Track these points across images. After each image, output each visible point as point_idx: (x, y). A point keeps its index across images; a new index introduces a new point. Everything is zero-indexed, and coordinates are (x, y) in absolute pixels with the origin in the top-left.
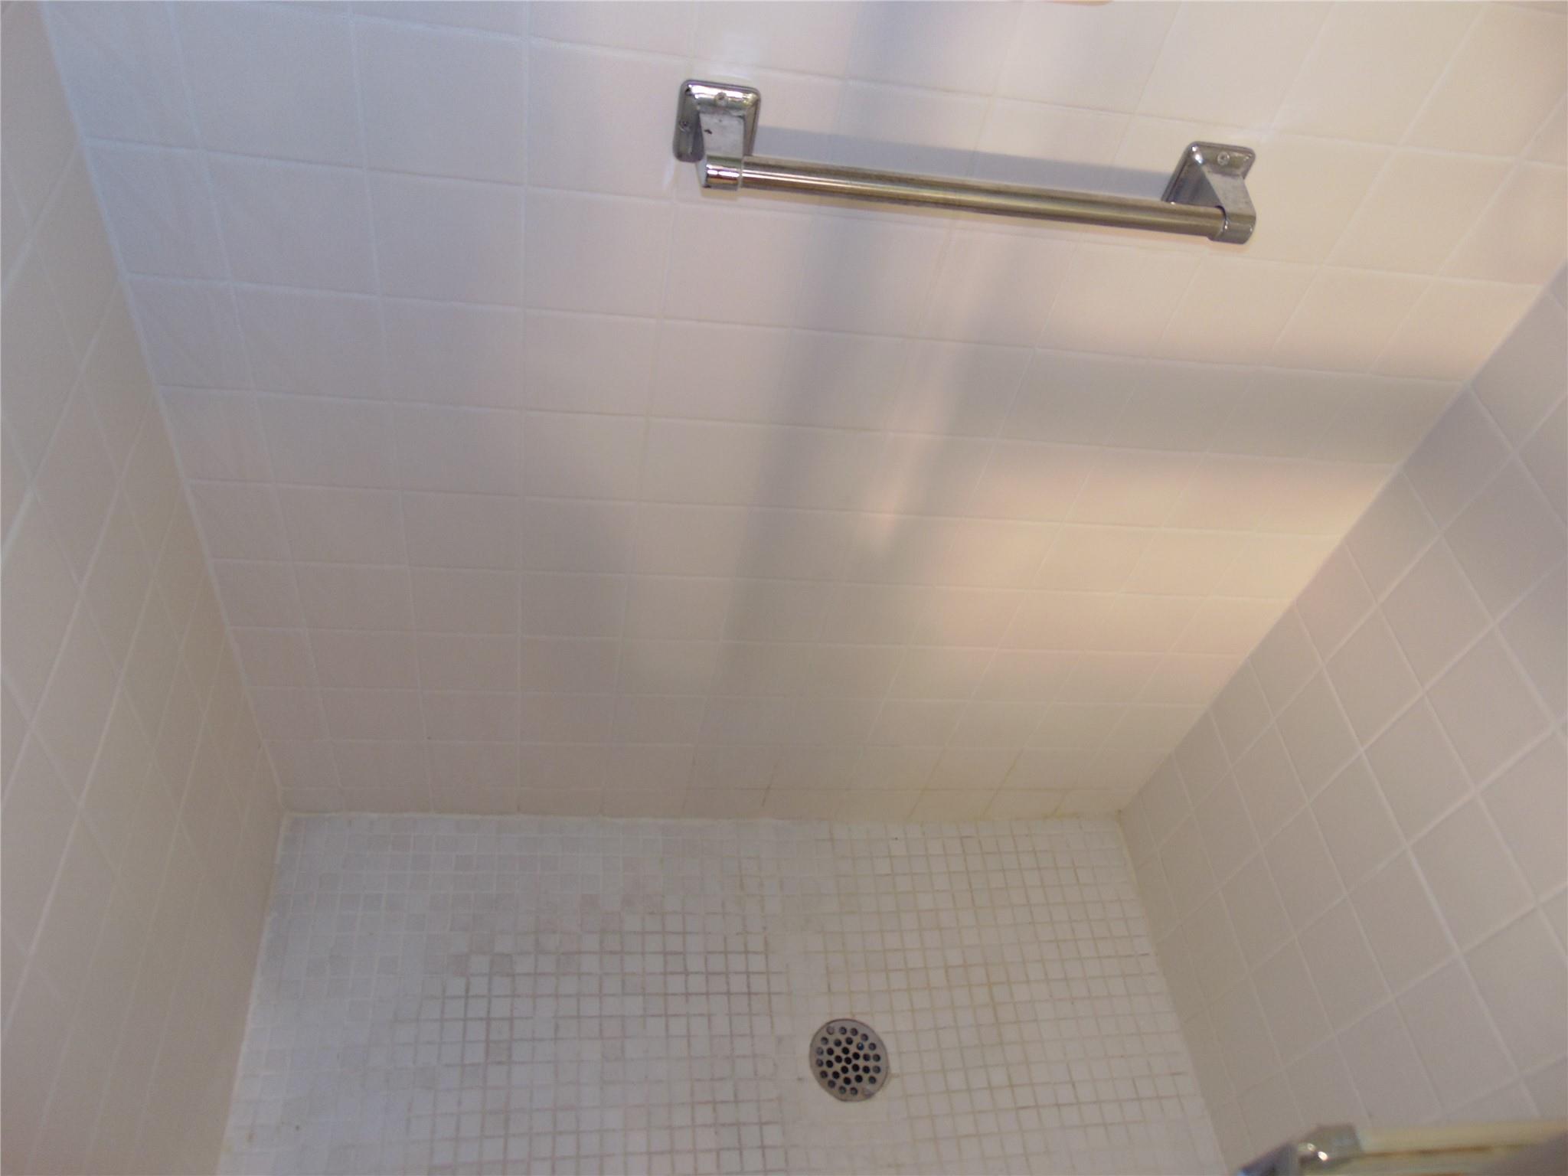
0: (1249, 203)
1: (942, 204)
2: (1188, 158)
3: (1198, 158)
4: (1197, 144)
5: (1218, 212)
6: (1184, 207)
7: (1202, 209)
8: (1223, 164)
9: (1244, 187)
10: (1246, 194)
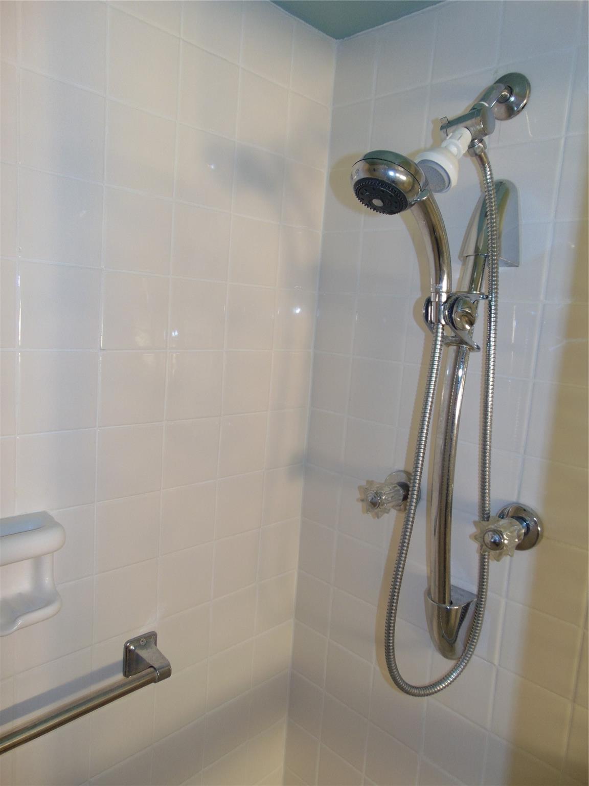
0: (164, 658)
1: (4, 750)
2: (127, 650)
3: (132, 647)
4: (128, 642)
5: (152, 669)
6: (135, 676)
7: (143, 673)
8: (144, 644)
9: (158, 650)
10: (160, 653)
